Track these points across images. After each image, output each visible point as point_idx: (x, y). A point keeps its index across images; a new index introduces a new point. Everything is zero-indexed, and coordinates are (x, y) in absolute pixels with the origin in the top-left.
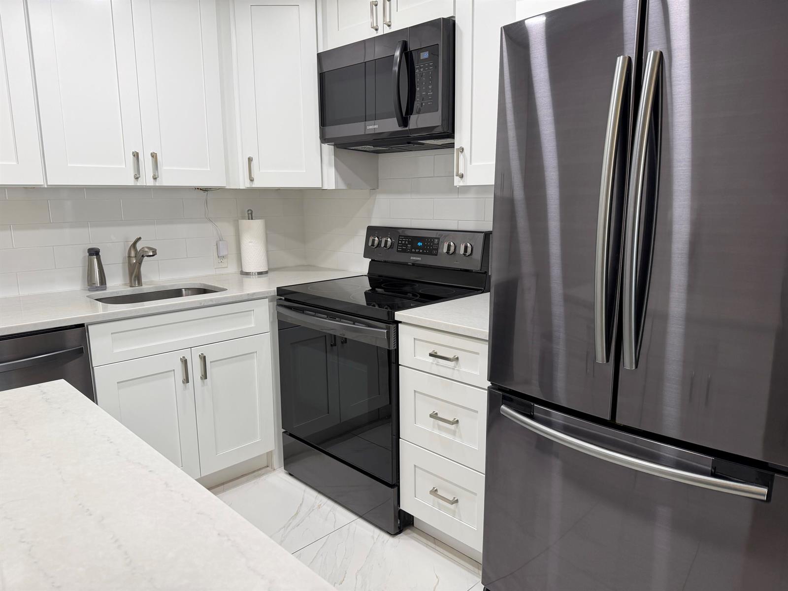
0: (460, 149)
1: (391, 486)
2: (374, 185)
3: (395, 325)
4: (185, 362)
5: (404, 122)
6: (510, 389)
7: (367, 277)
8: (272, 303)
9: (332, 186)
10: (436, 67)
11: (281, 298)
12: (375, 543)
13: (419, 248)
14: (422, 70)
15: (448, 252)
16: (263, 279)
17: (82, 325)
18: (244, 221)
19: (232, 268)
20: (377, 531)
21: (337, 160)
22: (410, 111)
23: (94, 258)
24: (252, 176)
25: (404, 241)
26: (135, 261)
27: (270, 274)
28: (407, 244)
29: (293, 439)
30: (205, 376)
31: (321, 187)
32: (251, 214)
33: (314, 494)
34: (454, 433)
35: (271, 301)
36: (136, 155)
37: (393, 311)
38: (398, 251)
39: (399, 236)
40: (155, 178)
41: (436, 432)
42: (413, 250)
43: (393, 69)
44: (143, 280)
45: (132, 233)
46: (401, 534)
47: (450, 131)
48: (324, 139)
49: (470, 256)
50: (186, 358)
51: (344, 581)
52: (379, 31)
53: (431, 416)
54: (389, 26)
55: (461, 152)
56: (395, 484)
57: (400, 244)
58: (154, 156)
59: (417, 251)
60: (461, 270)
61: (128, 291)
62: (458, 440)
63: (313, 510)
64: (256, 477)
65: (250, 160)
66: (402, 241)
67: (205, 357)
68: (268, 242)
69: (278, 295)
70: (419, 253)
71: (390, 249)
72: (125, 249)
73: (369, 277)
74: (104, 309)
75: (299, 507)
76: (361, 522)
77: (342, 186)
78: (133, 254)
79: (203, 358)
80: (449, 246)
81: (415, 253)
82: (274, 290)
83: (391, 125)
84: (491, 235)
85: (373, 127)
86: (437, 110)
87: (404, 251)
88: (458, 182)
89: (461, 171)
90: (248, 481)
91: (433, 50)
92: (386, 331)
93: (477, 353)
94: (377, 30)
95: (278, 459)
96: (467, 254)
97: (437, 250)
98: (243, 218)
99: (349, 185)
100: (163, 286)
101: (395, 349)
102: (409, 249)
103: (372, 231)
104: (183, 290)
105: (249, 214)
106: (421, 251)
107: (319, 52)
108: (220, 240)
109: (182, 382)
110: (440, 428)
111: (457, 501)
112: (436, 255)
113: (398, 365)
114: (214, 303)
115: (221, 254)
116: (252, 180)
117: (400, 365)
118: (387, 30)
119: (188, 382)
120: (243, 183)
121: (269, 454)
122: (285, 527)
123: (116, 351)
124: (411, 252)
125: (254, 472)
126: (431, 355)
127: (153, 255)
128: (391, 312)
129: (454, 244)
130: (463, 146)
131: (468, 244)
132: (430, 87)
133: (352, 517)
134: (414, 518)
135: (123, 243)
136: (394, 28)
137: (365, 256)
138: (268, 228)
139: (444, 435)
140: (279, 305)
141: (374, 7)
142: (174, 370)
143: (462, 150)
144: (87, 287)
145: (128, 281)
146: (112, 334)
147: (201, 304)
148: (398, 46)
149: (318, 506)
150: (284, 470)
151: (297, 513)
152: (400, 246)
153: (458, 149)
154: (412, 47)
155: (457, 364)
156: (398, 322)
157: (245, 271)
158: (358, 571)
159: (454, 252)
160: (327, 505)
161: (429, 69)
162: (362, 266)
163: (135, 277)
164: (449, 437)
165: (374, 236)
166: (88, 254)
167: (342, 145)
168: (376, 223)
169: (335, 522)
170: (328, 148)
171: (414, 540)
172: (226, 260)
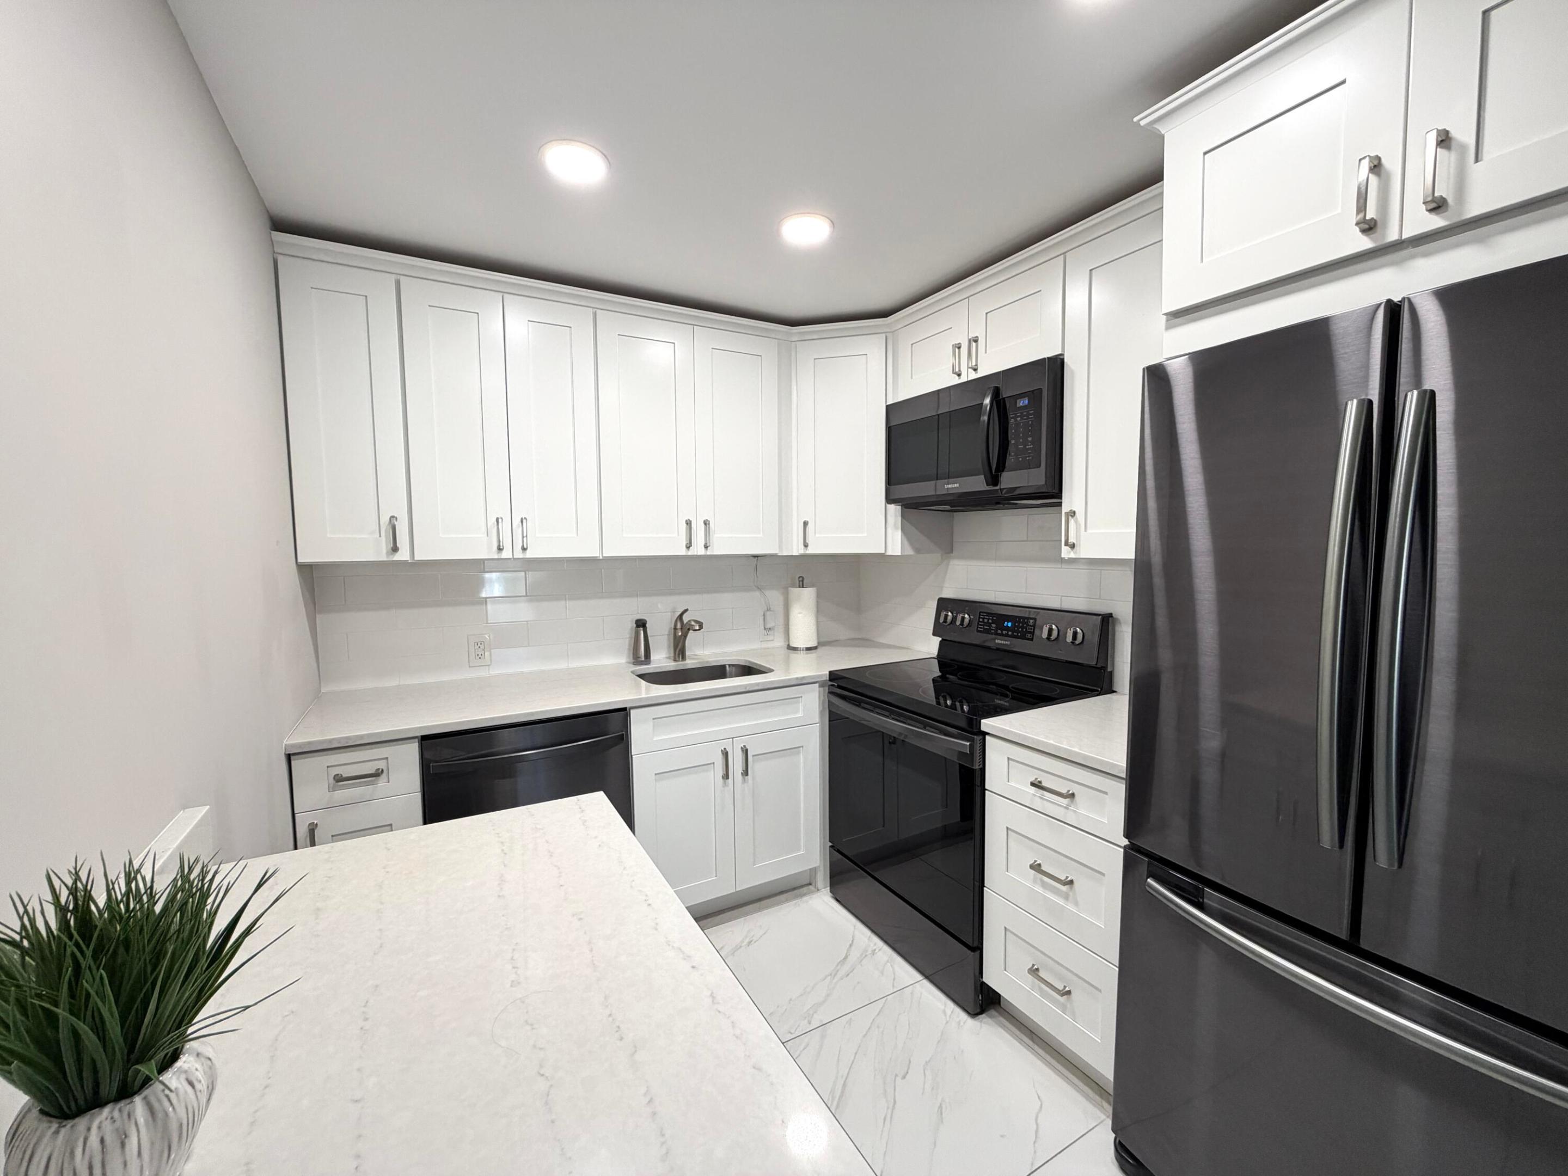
0: (1071, 513)
1: (973, 949)
2: (948, 548)
3: (981, 737)
4: (725, 754)
5: (994, 479)
6: (1161, 857)
7: (936, 660)
8: (822, 689)
9: (898, 552)
10: (1039, 417)
11: (834, 684)
12: (947, 1022)
13: (1007, 628)
14: (1019, 419)
15: (1048, 638)
16: (812, 655)
17: (625, 709)
18: (792, 589)
19: (778, 642)
20: (950, 1005)
21: (905, 521)
22: (1001, 467)
23: (640, 630)
24: (807, 541)
25: (986, 619)
26: (680, 634)
27: (820, 650)
28: (991, 624)
29: (840, 856)
30: (746, 773)
31: (883, 552)
32: (803, 581)
33: (868, 932)
34: (1066, 897)
35: (822, 685)
36: (689, 523)
37: (979, 719)
38: (978, 631)
39: (980, 612)
40: (706, 547)
41: (1040, 890)
42: (999, 632)
43: (981, 418)
44: (687, 653)
45: (679, 603)
46: (984, 1015)
47: (1056, 491)
48: (889, 499)
49: (1081, 646)
50: (727, 750)
51: (908, 1075)
52: (962, 376)
53: (1032, 867)
54: (975, 370)
55: (1071, 516)
56: (977, 948)
57: (981, 622)
58: (706, 523)
59: (1004, 632)
60: (1067, 662)
61: (671, 665)
62: (1070, 907)
63: (866, 956)
64: (796, 897)
65: (806, 524)
66: (983, 619)
67: (747, 751)
68: (819, 611)
69: (830, 680)
70: (1007, 635)
71: (967, 628)
72: (671, 619)
73: (938, 660)
74: (647, 690)
75: (848, 949)
76: (926, 983)
77: (910, 551)
78: (679, 626)
79: (745, 751)
80: (1050, 630)
81: (1002, 635)
82: (826, 674)
83: (978, 483)
84: (1110, 619)
85: (953, 486)
86: (1039, 466)
87: (987, 632)
88: (1066, 553)
89: (1071, 540)
90: (787, 900)
91: (1035, 396)
92: (968, 744)
93: (1106, 793)
94: (959, 375)
95: (822, 879)
96: (1077, 642)
97: (1033, 633)
98: (793, 586)
99: (918, 551)
100: (707, 662)
101: (981, 769)
102: (992, 630)
103: (944, 604)
104: (727, 666)
105: (799, 581)
106: (1010, 633)
107: (888, 404)
108: (768, 610)
109: (721, 777)
110: (1044, 885)
111: (1069, 993)
112: (1032, 640)
113: (984, 790)
114: (760, 688)
115: (768, 626)
116: (806, 546)
117: (987, 790)
118: (973, 376)
119: (728, 778)
120: (796, 549)
121: (813, 871)
122: (831, 975)
123: (655, 739)
124: (997, 634)
125: (794, 889)
126: (1033, 784)
127: (699, 630)
128: (976, 719)
129: (1057, 627)
130: (1074, 509)
131: (1078, 629)
132: (1030, 439)
133: (918, 976)
134: (1001, 998)
135: (669, 613)
136: (982, 373)
137: (935, 634)
138: (819, 596)
139: (1049, 895)
140: (830, 693)
141: (957, 350)
142: (714, 763)
143: (1073, 514)
144: (631, 660)
145: (672, 655)
146: (654, 719)
147: (746, 688)
148: (988, 393)
149: (872, 951)
150: (829, 893)
151: (846, 957)
152: (980, 625)
153: (1067, 514)
154: (1005, 394)
155: (1072, 802)
156: (985, 734)
157: (792, 646)
158: (926, 1062)
159: (1057, 639)
160: (884, 953)
161: (1028, 418)
162: (930, 647)
163: (680, 651)
164: (1061, 902)
165: (947, 610)
166: (635, 625)
167: (910, 506)
168: (948, 593)
169: (894, 979)
170: (894, 509)
171: (1004, 1030)
172: (772, 631)
